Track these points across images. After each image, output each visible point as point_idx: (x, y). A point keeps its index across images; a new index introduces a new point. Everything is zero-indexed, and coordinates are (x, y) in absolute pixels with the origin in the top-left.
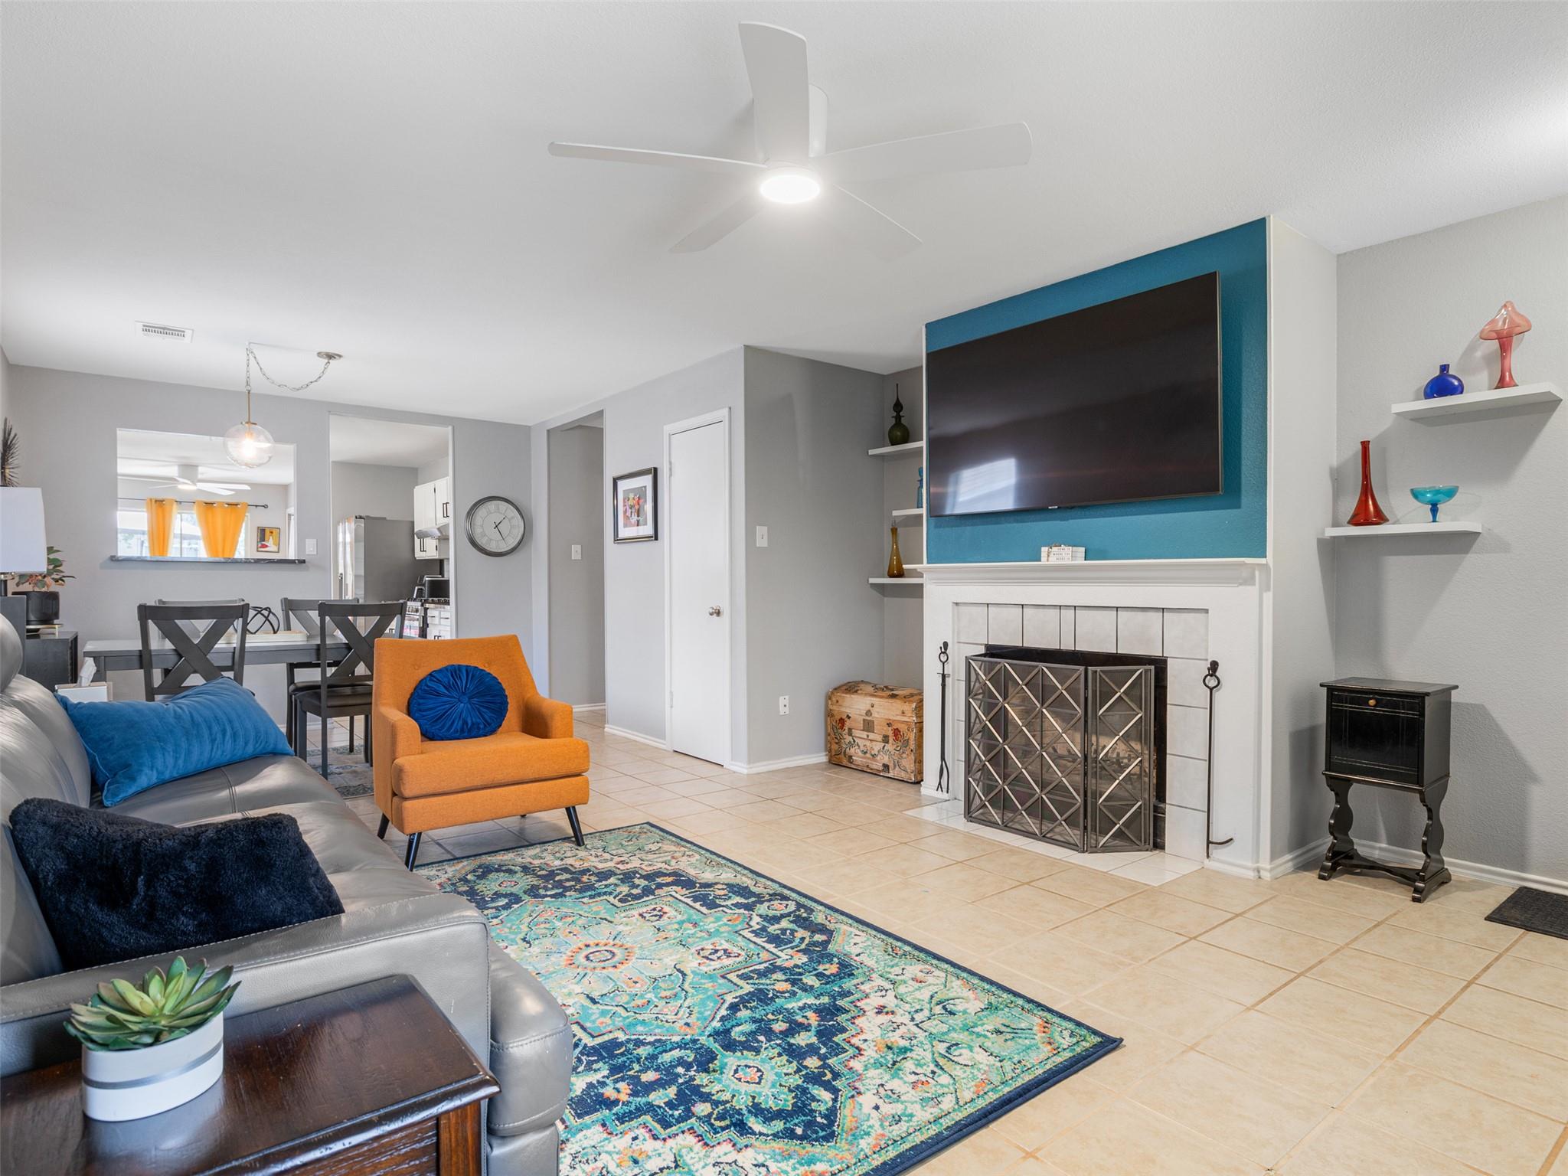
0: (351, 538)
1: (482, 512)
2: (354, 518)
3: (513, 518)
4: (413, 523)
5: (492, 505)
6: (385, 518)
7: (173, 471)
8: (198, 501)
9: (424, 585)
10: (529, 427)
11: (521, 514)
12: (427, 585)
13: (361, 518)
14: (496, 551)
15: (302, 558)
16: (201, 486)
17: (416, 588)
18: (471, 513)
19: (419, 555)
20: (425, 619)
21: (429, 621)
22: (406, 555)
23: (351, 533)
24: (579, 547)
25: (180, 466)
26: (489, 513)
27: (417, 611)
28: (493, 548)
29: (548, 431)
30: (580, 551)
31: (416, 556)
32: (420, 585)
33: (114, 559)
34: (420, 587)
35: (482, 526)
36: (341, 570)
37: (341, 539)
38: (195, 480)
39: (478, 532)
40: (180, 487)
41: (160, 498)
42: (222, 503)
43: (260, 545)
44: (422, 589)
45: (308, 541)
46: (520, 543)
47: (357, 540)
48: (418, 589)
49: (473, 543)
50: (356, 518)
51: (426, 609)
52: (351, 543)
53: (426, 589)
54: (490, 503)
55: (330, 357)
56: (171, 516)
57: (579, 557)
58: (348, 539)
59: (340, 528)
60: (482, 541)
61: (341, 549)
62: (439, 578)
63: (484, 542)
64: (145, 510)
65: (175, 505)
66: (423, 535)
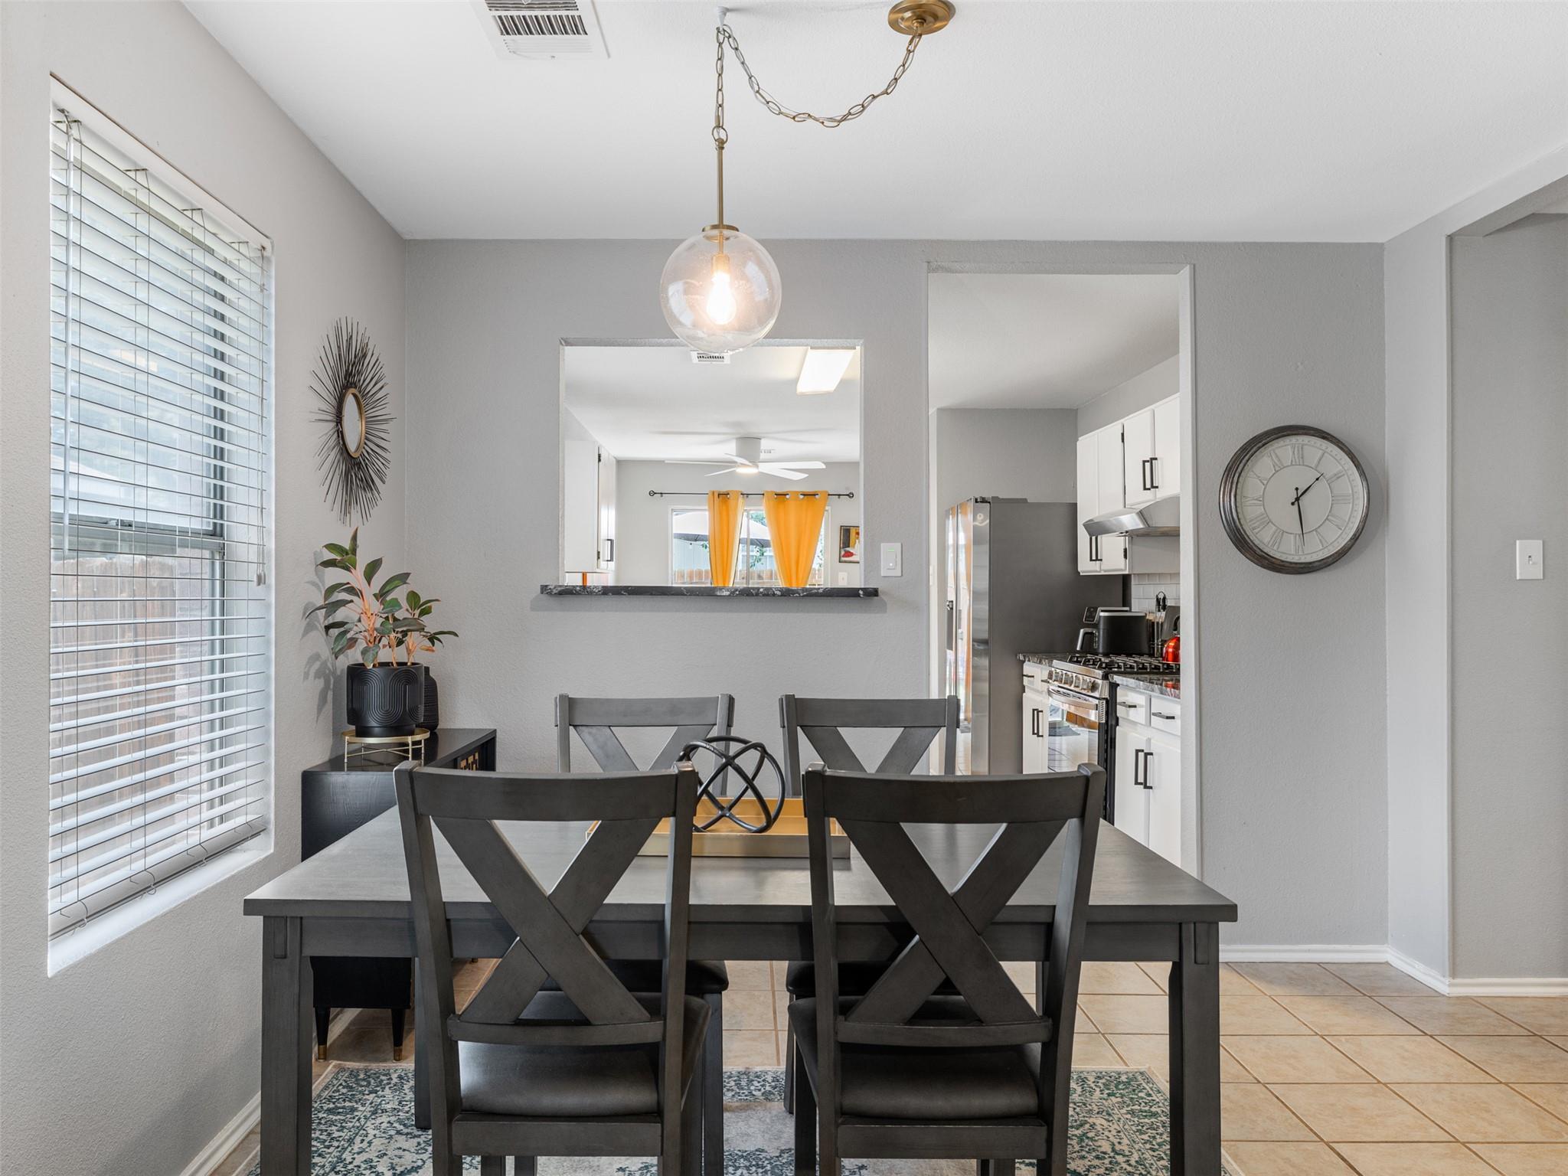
0: (967, 538)
1: (1263, 464)
2: (973, 501)
3: (1337, 476)
4: (1074, 506)
5: (1285, 448)
6: (1025, 501)
7: (727, 450)
8: (767, 492)
9: (1096, 626)
10: (1381, 246)
11: (1358, 465)
12: (1101, 626)
13: (984, 501)
14: (1296, 559)
15: (871, 585)
17: (1082, 631)
18: (1235, 469)
19: (1085, 567)
20: (1111, 704)
21: (1121, 711)
22: (1061, 566)
23: (965, 531)
24: (1537, 544)
25: (737, 439)
26: (1279, 468)
27: (1094, 687)
28: (1288, 552)
29: (1451, 238)
30: (1538, 557)
31: (1079, 570)
32: (1088, 626)
34: (1089, 630)
35: (1261, 500)
36: (951, 597)
37: (951, 541)
38: (754, 461)
39: (1251, 516)
40: (740, 470)
41: (724, 490)
42: (797, 493)
43: (843, 553)
44: (1092, 633)
45: (884, 547)
46: (1355, 538)
47: (977, 540)
48: (1085, 634)
49: (1241, 541)
50: (976, 501)
51: (1114, 687)
52: (967, 547)
53: (1101, 635)
54: (1281, 442)
56: (735, 515)
57: (1537, 573)
58: (962, 541)
59: (950, 523)
60: (1263, 538)
61: (951, 555)
62: (1122, 612)
63: (1266, 541)
64: (707, 507)
65: (741, 500)
66: (1096, 530)
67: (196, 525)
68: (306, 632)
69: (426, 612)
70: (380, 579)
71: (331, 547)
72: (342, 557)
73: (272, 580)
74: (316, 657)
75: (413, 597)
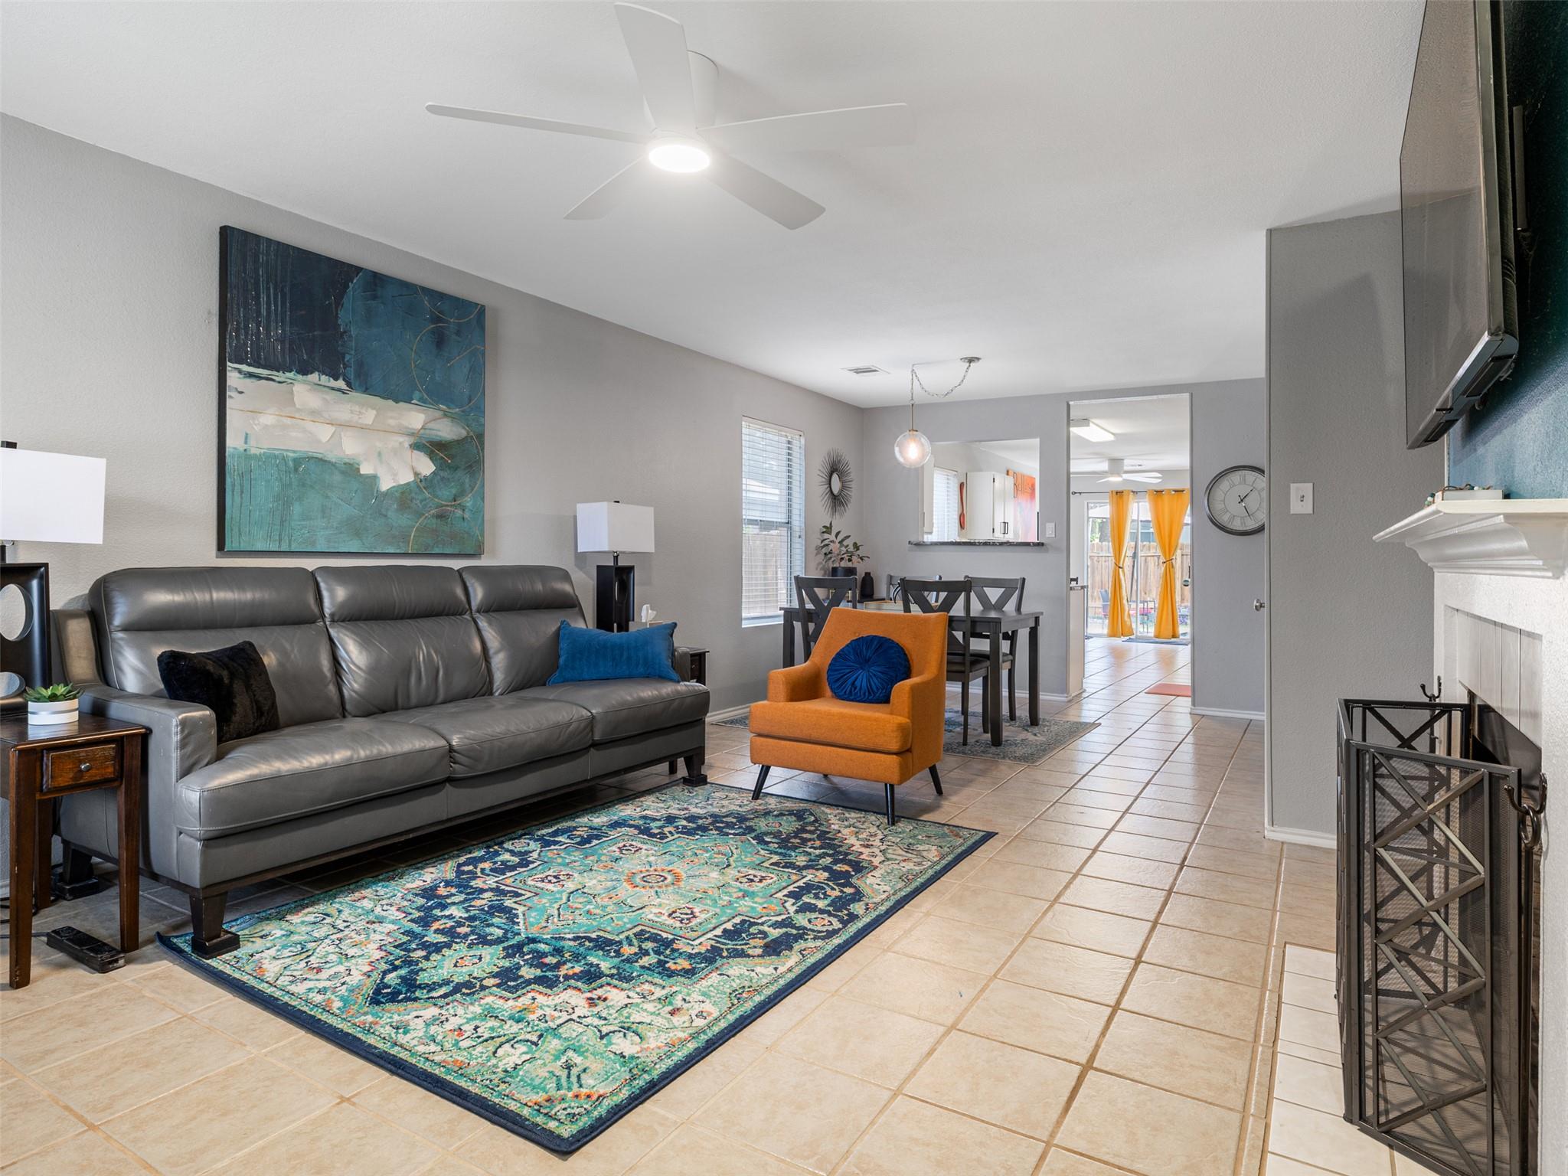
1: (1225, 484)
5: (1236, 477)
14: (1240, 529)
15: (1041, 541)
16: (1126, 476)
18: (1210, 489)
25: (1107, 460)
26: (1233, 486)
28: (1237, 525)
33: (920, 545)
35: (1224, 501)
38: (1124, 473)
39: (1218, 508)
41: (1120, 489)
49: (1213, 521)
54: (1233, 474)
55: (971, 360)
56: (1127, 505)
60: (1224, 519)
64: (1108, 501)
65: (1129, 495)
67: (783, 521)
68: (817, 554)
69: (858, 549)
70: (840, 538)
71: (824, 527)
72: (828, 529)
73: (803, 537)
74: (820, 563)
75: (855, 544)
